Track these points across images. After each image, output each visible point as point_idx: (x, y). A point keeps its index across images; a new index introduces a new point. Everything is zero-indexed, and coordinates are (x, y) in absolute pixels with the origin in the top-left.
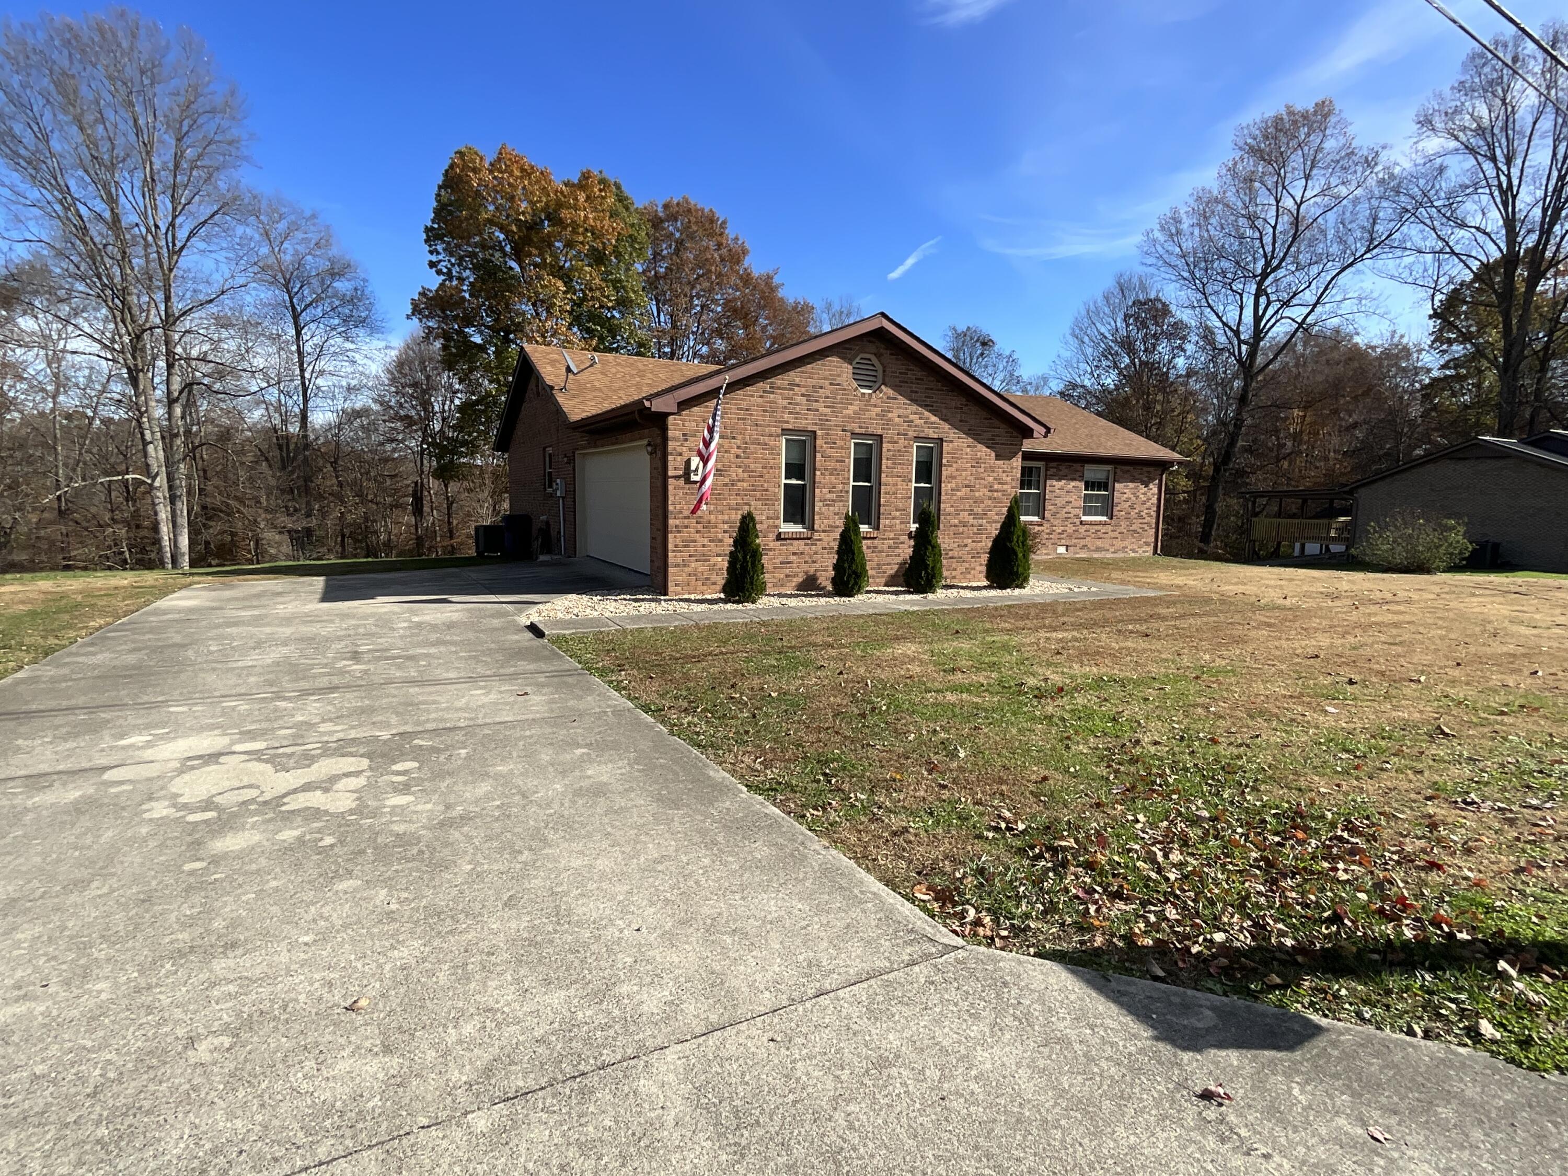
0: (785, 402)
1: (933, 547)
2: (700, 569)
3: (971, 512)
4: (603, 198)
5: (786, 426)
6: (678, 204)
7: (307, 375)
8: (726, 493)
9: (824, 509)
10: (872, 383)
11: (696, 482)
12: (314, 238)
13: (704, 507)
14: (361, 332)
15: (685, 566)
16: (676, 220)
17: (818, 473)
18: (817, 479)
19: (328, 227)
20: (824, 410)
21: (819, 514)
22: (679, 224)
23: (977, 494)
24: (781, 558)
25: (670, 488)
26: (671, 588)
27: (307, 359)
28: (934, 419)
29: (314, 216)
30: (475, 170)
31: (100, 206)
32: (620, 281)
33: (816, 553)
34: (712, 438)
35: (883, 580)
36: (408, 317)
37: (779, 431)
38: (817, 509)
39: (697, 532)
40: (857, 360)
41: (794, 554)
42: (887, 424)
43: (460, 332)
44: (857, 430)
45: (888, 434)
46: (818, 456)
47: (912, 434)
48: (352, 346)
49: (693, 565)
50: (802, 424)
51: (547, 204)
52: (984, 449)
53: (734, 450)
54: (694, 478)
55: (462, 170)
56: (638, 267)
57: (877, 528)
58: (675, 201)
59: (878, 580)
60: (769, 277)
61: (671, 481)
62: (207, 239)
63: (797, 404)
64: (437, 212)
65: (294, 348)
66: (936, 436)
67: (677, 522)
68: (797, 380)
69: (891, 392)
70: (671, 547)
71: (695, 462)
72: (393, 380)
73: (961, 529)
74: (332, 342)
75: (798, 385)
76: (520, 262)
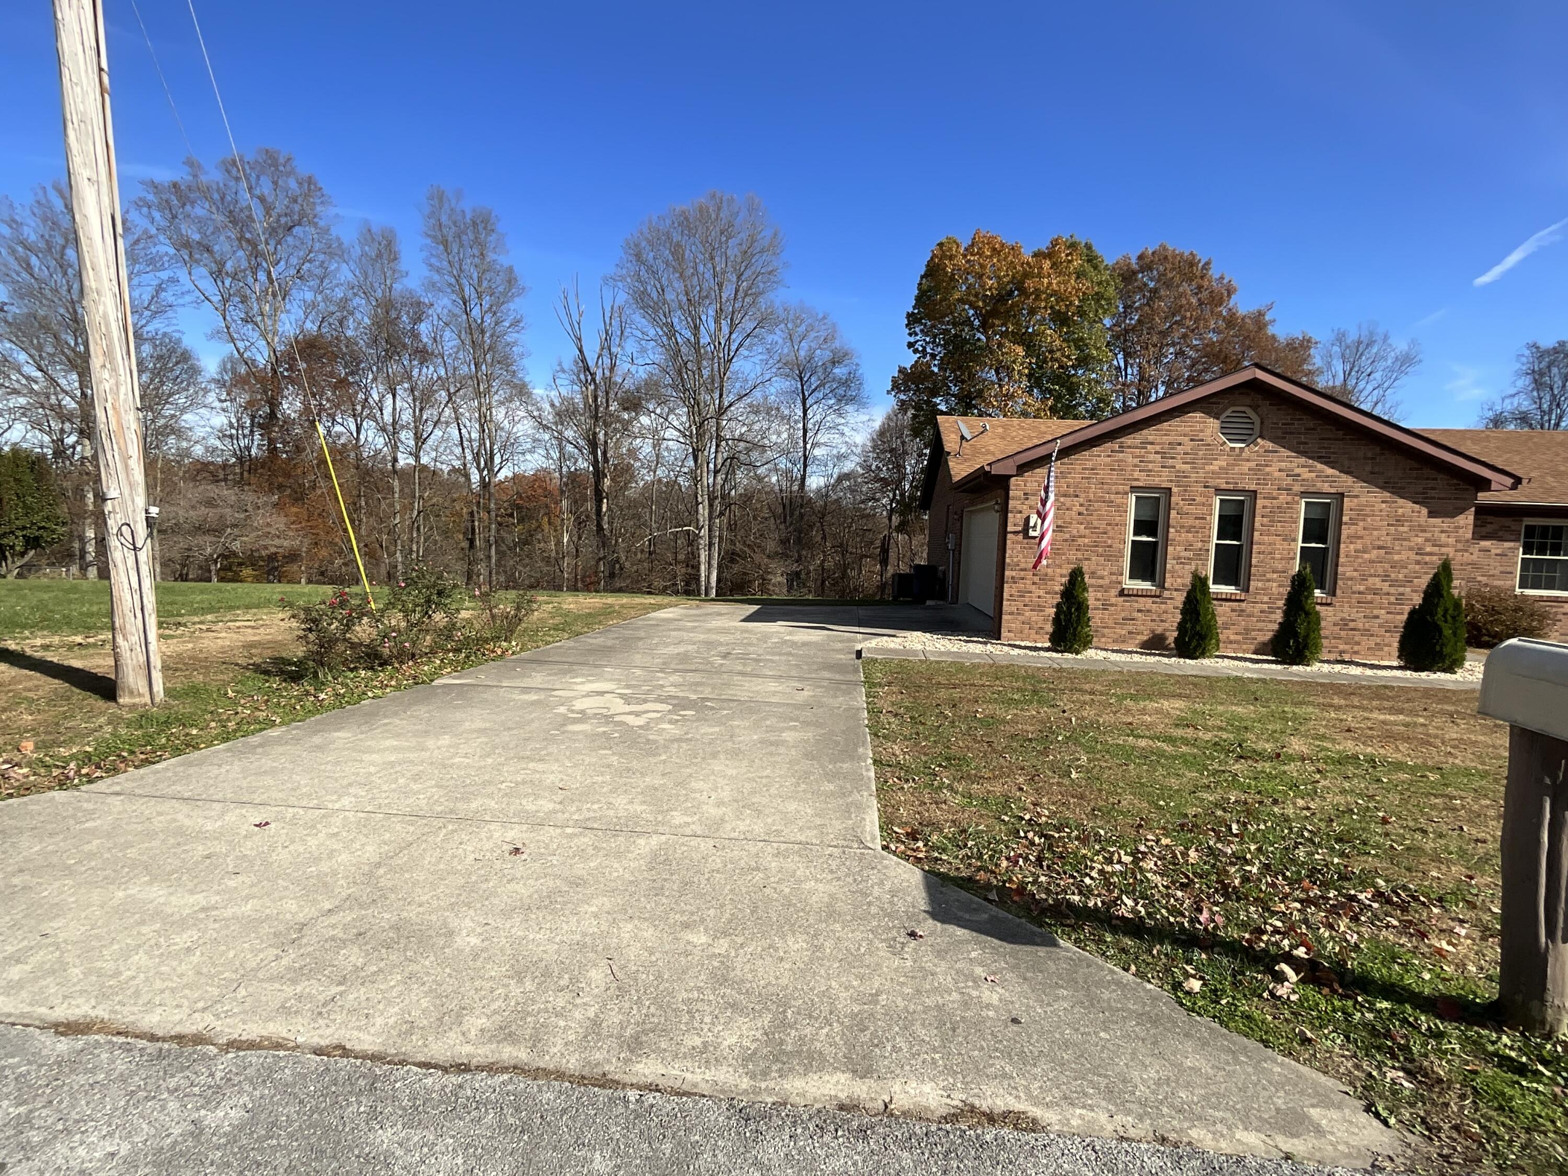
0: (1136, 461)
1: (1307, 614)
2: (1034, 619)
3: (1386, 578)
4: (1070, 262)
5: (1135, 484)
6: (1153, 253)
7: (808, 446)
8: (1066, 548)
9: (1177, 567)
10: (1247, 438)
11: (1035, 538)
12: (823, 334)
13: (1044, 562)
14: (849, 408)
15: (1019, 614)
16: (1151, 269)
17: (1171, 530)
18: (1171, 536)
19: (834, 325)
20: (1180, 466)
21: (1171, 572)
22: (1155, 273)
23: (1396, 557)
24: (1123, 615)
25: (1008, 542)
26: (1004, 633)
27: (808, 435)
28: (1330, 471)
29: (824, 318)
30: (951, 258)
31: (688, 334)
32: (1082, 339)
33: (1165, 612)
34: (1047, 497)
35: (1253, 647)
36: (888, 392)
37: (1128, 488)
38: (1168, 566)
39: (1034, 583)
40: (1228, 413)
41: (1139, 611)
42: (1265, 479)
43: (928, 402)
44: (1224, 486)
45: (1263, 490)
46: (1173, 513)
47: (1297, 488)
48: (843, 421)
49: (1027, 614)
50: (1156, 481)
51: (1013, 277)
52: (1410, 504)
53: (1077, 508)
54: (1032, 533)
55: (941, 259)
56: (1107, 322)
57: (1246, 590)
58: (1150, 251)
59: (1245, 647)
60: (1261, 314)
61: (1009, 536)
62: (749, 349)
63: (1150, 462)
64: (918, 299)
65: (801, 425)
66: (1333, 491)
67: (1014, 573)
68: (1151, 438)
69: (1270, 445)
70: (1006, 596)
71: (1034, 519)
72: (875, 447)
73: (1369, 597)
74: (828, 418)
75: (1152, 443)
76: (985, 333)
